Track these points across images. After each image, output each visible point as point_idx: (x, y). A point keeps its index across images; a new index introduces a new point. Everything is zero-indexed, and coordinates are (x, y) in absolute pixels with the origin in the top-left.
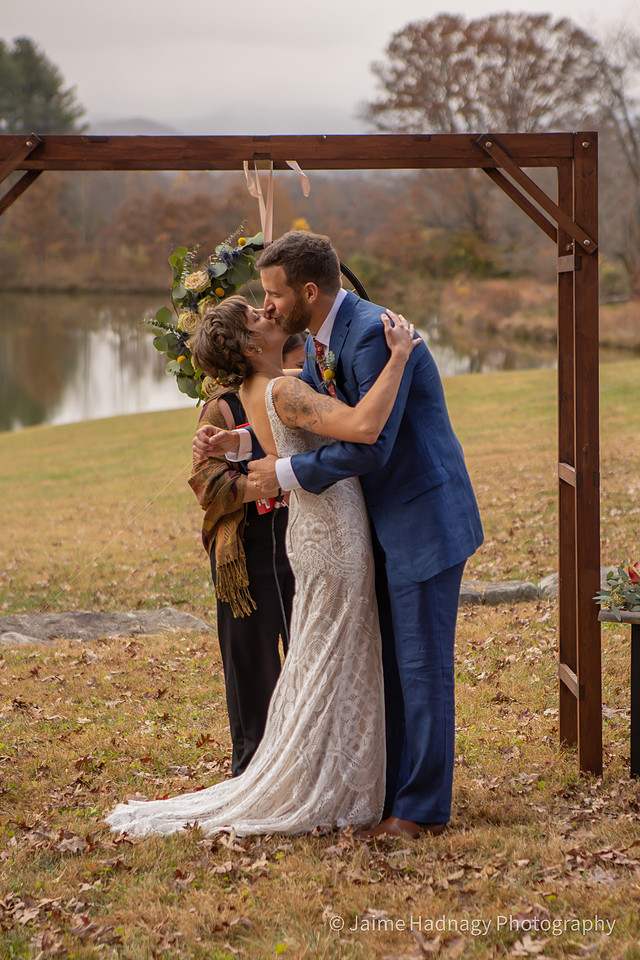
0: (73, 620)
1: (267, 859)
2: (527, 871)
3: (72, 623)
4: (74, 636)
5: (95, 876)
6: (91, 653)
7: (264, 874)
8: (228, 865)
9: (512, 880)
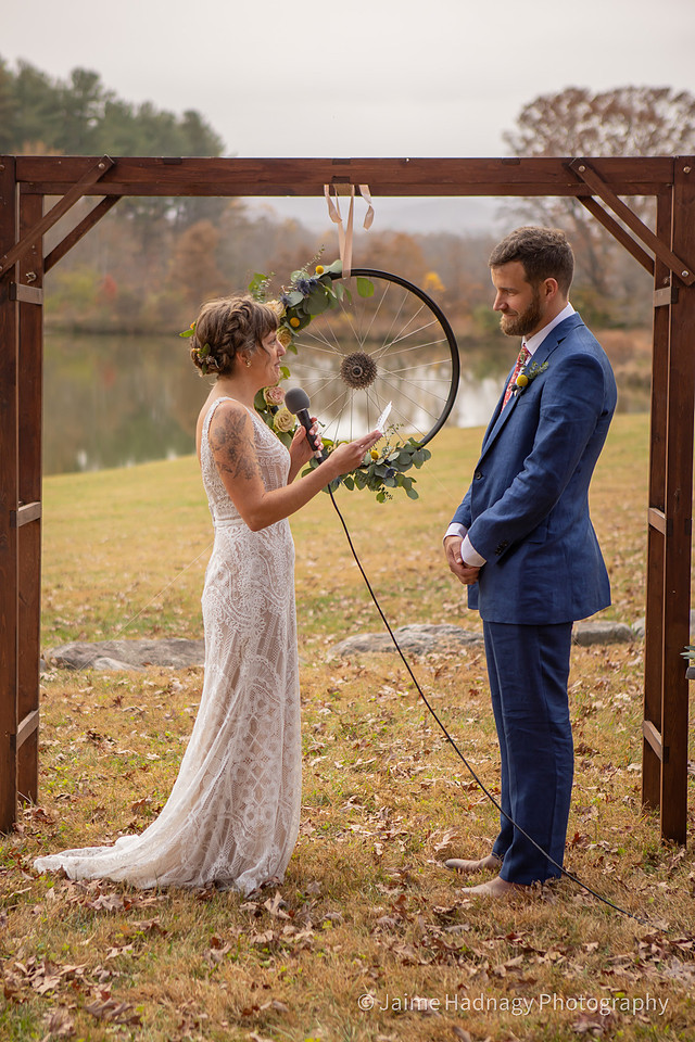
0: (168, 648)
1: (313, 927)
2: (596, 958)
3: (166, 651)
4: (168, 663)
5: (128, 940)
6: (177, 683)
7: (307, 948)
8: (269, 935)
9: (578, 968)
